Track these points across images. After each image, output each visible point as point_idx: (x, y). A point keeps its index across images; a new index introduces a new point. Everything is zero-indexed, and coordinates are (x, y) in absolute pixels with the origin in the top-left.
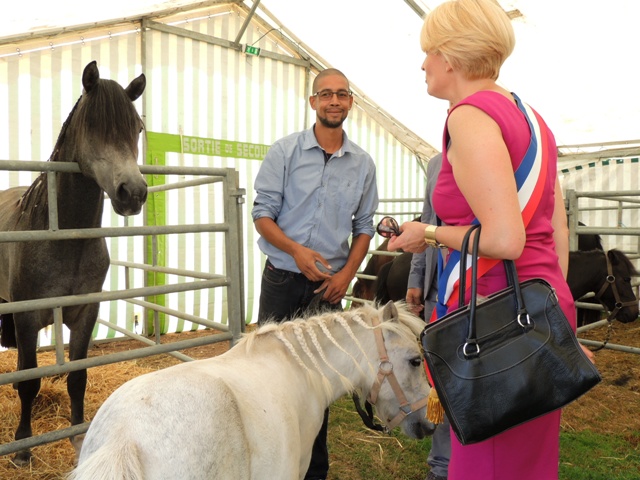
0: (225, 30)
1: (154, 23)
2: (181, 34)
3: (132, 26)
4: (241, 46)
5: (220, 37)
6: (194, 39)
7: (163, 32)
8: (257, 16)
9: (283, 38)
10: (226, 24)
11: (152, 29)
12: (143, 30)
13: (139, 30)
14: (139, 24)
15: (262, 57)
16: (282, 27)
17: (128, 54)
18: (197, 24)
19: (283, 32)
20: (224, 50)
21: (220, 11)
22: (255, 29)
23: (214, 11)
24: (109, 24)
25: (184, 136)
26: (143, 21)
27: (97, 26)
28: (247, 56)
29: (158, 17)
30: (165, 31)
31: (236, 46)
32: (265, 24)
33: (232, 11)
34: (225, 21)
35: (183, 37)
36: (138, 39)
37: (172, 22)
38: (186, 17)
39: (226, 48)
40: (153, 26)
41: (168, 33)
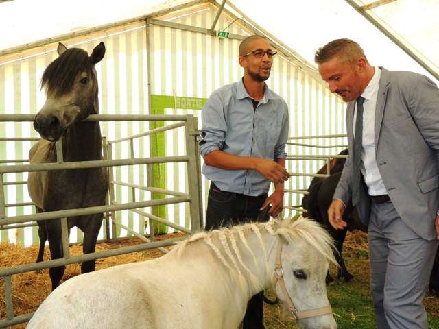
0: (204, 22)
1: (155, 20)
2: (173, 26)
3: (140, 23)
4: (216, 32)
5: (200, 27)
6: (182, 30)
7: (161, 26)
8: (226, 10)
9: (245, 24)
10: (204, 17)
11: (153, 24)
12: (148, 26)
13: (145, 26)
14: (145, 22)
15: (231, 39)
16: (244, 16)
17: (138, 42)
18: (184, 19)
19: (245, 20)
20: (204, 35)
21: (200, 9)
22: (225, 20)
23: (195, 9)
24: (125, 23)
25: (176, 97)
26: (147, 19)
27: (116, 25)
28: (220, 39)
29: (157, 16)
30: (163, 25)
31: (212, 33)
32: (232, 15)
33: (209, 8)
34: (204, 15)
35: (175, 28)
36: (145, 32)
37: (167, 19)
38: (177, 15)
39: (205, 34)
40: (154, 22)
41: (164, 26)
